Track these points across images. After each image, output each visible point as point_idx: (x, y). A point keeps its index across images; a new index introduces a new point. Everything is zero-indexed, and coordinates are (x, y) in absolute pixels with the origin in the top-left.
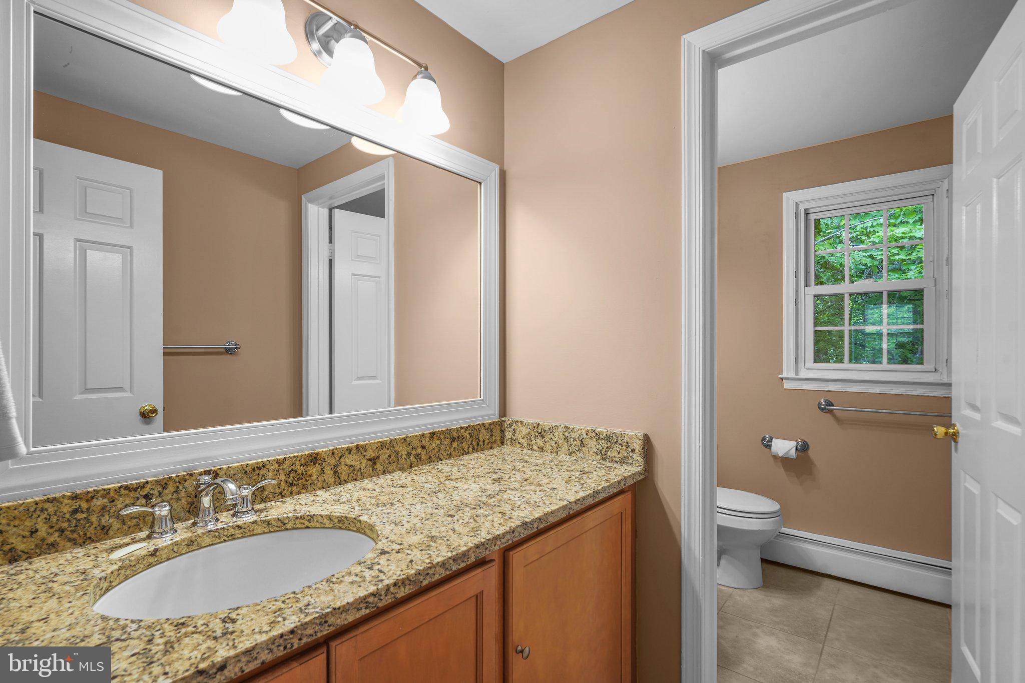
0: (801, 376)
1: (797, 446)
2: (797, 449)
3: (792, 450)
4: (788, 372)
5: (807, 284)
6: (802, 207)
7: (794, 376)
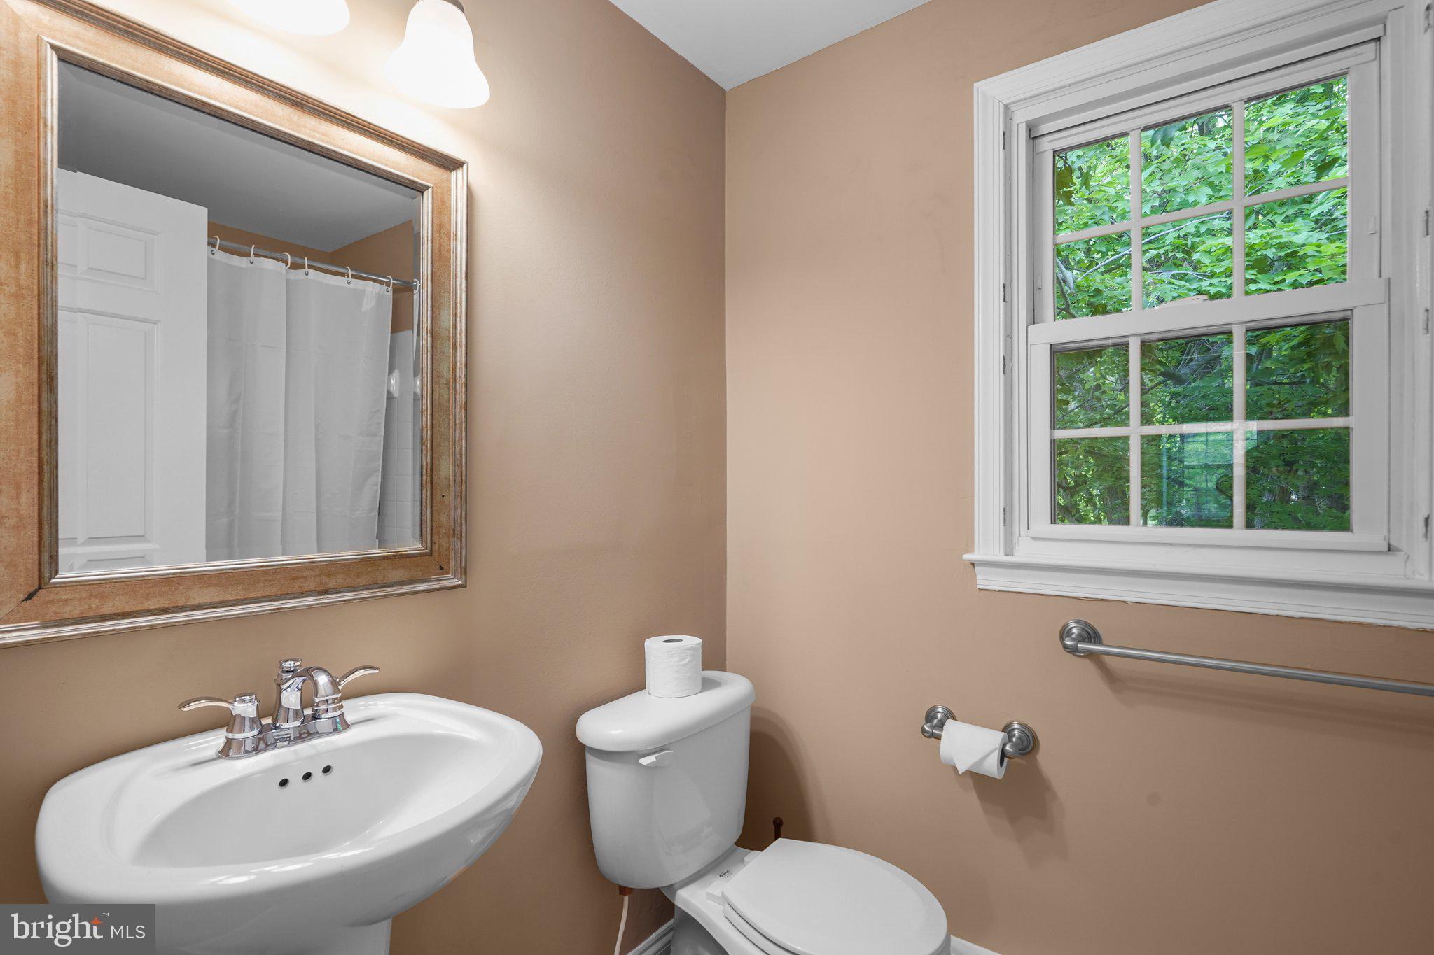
0: (1020, 556)
1: (1004, 745)
2: (1003, 755)
3: (990, 757)
4: (987, 547)
5: (1034, 319)
6: (1022, 117)
7: (1001, 557)
